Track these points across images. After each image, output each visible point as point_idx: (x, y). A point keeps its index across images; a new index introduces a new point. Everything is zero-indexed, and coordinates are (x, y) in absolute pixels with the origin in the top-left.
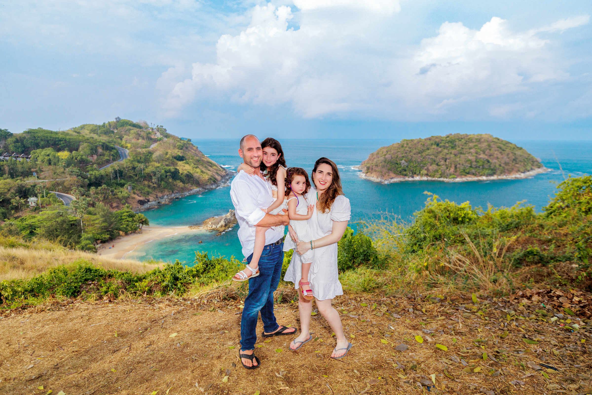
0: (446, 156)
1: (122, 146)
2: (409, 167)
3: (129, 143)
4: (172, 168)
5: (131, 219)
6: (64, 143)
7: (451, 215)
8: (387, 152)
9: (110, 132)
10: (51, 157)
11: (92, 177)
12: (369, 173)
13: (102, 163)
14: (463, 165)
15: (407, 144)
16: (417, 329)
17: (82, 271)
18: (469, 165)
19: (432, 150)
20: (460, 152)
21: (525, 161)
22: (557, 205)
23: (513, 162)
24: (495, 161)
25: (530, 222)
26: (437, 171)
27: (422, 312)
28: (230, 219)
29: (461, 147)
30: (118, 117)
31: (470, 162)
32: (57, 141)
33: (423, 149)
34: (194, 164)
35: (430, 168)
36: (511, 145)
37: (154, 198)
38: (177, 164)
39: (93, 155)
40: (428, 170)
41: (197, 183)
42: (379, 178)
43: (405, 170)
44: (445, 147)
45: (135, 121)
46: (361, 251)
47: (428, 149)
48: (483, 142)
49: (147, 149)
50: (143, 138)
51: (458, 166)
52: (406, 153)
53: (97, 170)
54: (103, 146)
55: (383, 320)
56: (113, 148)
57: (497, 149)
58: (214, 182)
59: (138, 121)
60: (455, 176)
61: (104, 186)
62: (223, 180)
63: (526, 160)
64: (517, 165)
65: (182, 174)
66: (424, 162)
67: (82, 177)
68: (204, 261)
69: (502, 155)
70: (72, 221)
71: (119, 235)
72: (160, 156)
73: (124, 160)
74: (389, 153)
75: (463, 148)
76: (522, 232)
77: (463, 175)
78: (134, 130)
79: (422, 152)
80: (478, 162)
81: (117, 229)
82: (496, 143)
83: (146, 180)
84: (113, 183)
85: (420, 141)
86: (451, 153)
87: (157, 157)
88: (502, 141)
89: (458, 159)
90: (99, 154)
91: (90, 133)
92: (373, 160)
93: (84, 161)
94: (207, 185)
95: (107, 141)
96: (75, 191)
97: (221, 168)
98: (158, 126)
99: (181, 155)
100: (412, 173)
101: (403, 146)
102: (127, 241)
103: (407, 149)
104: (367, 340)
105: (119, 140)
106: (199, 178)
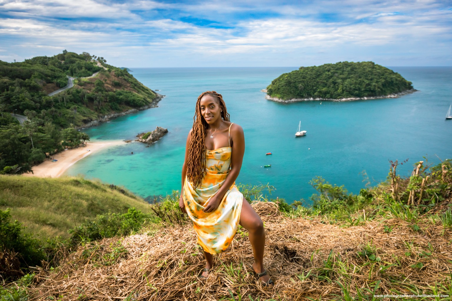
0: (335, 80)
2: (305, 89)
5: (75, 135)
8: (288, 77)
9: (58, 63)
11: (43, 101)
12: (272, 95)
14: (348, 87)
15: (304, 71)
18: (354, 88)
20: (347, 77)
24: (375, 84)
26: (327, 93)
28: (157, 134)
30: (66, 50)
36: (388, 71)
37: (96, 117)
40: (320, 92)
43: (302, 93)
45: (79, 53)
49: (89, 77)
50: (86, 68)
52: (303, 78)
53: (47, 96)
58: (147, 104)
60: (342, 97)
61: (53, 108)
62: (154, 103)
63: (400, 83)
64: (393, 87)
65: (119, 98)
66: (317, 86)
67: (33, 101)
69: (381, 79)
72: (100, 82)
75: (349, 74)
77: (348, 96)
78: (78, 61)
80: (361, 85)
82: (377, 69)
84: (61, 105)
85: (315, 68)
86: (339, 78)
88: (382, 67)
89: (345, 83)
90: (48, 81)
91: (41, 64)
92: (276, 85)
93: (36, 87)
96: (28, 113)
97: (152, 92)
98: (99, 58)
100: (308, 95)
101: (300, 73)
103: (304, 75)
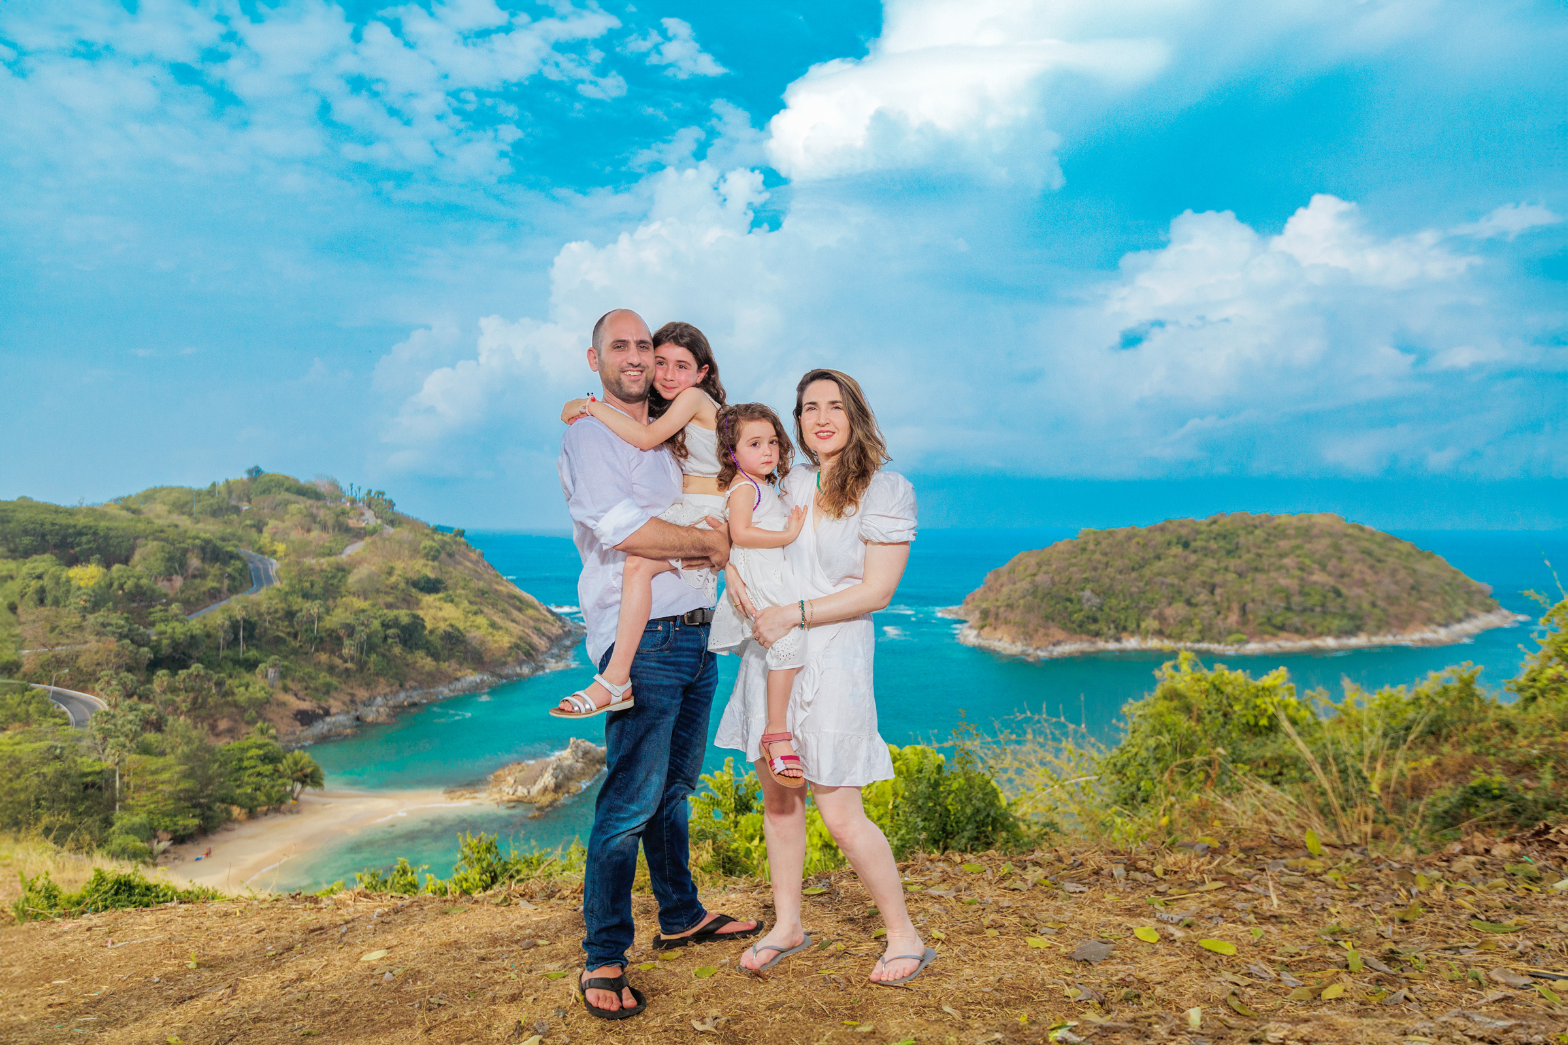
0: (1211, 577)
1: (261, 551)
2: (1106, 609)
3: (283, 541)
4: (404, 615)
5: (270, 767)
6: (89, 542)
7: (1237, 708)
8: (1039, 565)
9: (228, 509)
10: (47, 582)
11: (165, 642)
12: (987, 629)
13: (197, 599)
14: (1263, 603)
15: (1098, 544)
16: (1140, 915)
17: (103, 889)
18: (1283, 605)
19: (1171, 559)
20: (1254, 565)
21: (1446, 592)
22: (1550, 672)
23: (1409, 594)
24: (1357, 591)
25: (1474, 716)
26: (1189, 621)
27: (1155, 876)
28: (571, 768)
29: (1254, 550)
30: (258, 471)
31: (1283, 595)
32: (70, 535)
33: (1143, 558)
34: (471, 603)
35: (1169, 612)
36: (1398, 545)
37: (344, 703)
38: (418, 602)
39: (171, 575)
40: (1161, 618)
41: (477, 658)
42: (1019, 644)
43: (1095, 620)
44: (1207, 552)
45: (304, 478)
46: (969, 811)
47: (1158, 558)
48: (1318, 536)
49: (333, 559)
50: (324, 527)
51: (1250, 605)
52: (1095, 569)
53: (181, 621)
54: (203, 549)
55: (1034, 898)
56: (233, 556)
57: (1359, 556)
58: (528, 654)
59: (313, 480)
60: (1244, 637)
61: (196, 668)
63: (1447, 588)
64: (1425, 604)
65: (431, 632)
66: (1149, 595)
67: (133, 641)
68: (485, 864)
69: (1376, 573)
70: (89, 774)
71: (229, 819)
72: (370, 577)
73: (263, 591)
74: (1044, 568)
75: (1259, 555)
76: (1453, 746)
77: (1267, 633)
78: (299, 506)
79: (1142, 567)
80: (1308, 594)
81: (223, 801)
82: (1357, 539)
83: (324, 650)
84: (225, 658)
85: (1135, 535)
86: (1226, 569)
87: (360, 581)
88: (1373, 534)
89: (1248, 587)
90: (190, 572)
91: (170, 512)
92: (999, 591)
93: (144, 594)
94: (505, 664)
95: (219, 535)
96: (108, 683)
97: (549, 615)
98: (370, 492)
99: (432, 575)
100: (1116, 628)
101: (1084, 550)
102: (252, 837)
103: (1097, 556)
104: (983, 943)
105: (254, 534)
106: (482, 643)
